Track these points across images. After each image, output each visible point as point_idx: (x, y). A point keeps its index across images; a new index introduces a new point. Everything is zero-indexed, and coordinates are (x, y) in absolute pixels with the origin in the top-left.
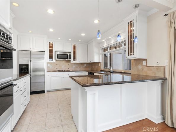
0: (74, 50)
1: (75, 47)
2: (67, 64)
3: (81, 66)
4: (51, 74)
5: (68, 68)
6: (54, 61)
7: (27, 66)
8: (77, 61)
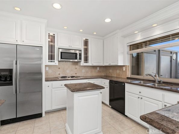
0: (85, 47)
1: (86, 43)
2: (74, 67)
3: (93, 70)
4: (52, 84)
5: (76, 74)
6: (56, 63)
7: (11, 71)
8: (89, 64)
